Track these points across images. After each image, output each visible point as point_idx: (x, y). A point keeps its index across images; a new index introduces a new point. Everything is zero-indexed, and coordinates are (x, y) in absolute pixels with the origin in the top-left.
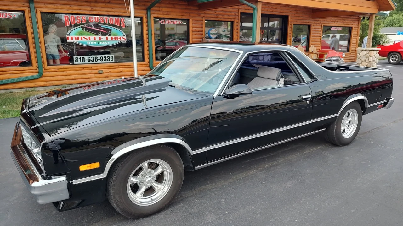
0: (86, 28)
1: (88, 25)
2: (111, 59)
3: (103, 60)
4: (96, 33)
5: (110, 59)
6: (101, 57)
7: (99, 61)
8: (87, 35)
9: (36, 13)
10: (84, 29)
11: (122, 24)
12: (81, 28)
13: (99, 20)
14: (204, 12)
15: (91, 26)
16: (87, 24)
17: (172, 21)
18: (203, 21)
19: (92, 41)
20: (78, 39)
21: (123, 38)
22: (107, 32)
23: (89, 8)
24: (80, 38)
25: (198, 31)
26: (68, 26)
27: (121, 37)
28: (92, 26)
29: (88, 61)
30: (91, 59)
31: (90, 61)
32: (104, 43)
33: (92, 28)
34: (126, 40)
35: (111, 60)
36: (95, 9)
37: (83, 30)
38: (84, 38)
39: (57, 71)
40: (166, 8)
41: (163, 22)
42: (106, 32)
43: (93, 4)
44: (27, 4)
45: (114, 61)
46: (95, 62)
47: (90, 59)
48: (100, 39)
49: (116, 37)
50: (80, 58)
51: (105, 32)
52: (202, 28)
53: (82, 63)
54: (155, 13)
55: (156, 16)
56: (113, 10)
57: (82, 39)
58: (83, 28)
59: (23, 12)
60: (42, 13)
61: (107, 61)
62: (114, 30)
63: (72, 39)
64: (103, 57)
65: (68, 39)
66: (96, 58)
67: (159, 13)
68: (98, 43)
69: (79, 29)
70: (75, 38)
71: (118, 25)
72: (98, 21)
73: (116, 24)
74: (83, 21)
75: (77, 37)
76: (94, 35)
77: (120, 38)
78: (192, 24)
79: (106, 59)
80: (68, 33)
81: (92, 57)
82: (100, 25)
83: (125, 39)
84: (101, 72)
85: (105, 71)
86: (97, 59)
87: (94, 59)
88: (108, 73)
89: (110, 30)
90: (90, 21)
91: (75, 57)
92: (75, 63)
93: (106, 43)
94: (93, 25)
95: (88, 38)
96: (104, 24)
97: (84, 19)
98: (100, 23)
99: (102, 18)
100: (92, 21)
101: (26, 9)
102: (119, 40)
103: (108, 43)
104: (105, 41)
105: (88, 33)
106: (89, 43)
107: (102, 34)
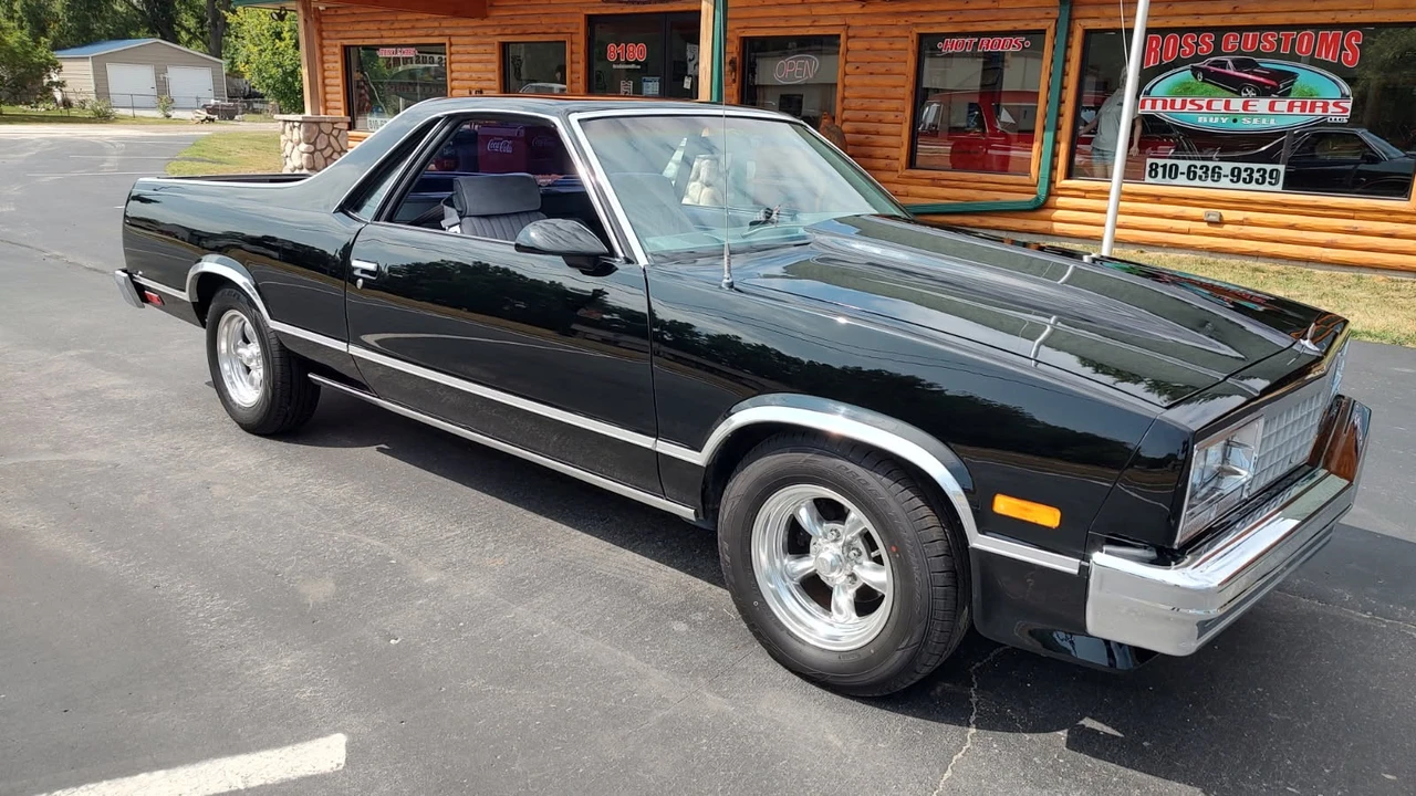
0: (1205, 71)
1: (1214, 61)
2: (1271, 177)
3: (1238, 181)
4: (1236, 86)
5: (1268, 179)
6: (1233, 170)
7: (1225, 182)
8: (1202, 95)
9: (1070, 33)
10: (1200, 75)
11: (1346, 55)
12: (1189, 72)
13: (1260, 42)
15: (1223, 65)
16: (1212, 59)
19: (1217, 111)
20: (1172, 107)
21: (1336, 105)
22: (1277, 85)
24: (1178, 102)
26: (1151, 65)
28: (1230, 63)
29: (1188, 178)
30: (1199, 172)
31: (1194, 178)
32: (1255, 120)
33: (1227, 71)
34: (1348, 114)
35: (1270, 183)
36: (1246, 6)
37: (1196, 77)
38: (1192, 102)
39: (1084, 197)
42: (1274, 83)
44: (1055, 13)
45: (1279, 187)
46: (1209, 183)
47: (1195, 173)
48: (1245, 106)
49: (1309, 101)
50: (1164, 166)
51: (1268, 85)
53: (1167, 180)
57: (1183, 106)
58: (1195, 71)
59: (1043, 32)
60: (1087, 33)
61: (1253, 186)
62: (1307, 78)
63: (1153, 106)
64: (1239, 169)
65: (1143, 107)
66: (1217, 170)
69: (1184, 75)
70: (1165, 102)
71: (1330, 59)
72: (1252, 47)
73: (1320, 54)
74: (1202, 49)
75: (1169, 100)
76: (1226, 93)
77: (1325, 108)
79: (1251, 176)
80: (1147, 88)
81: (1201, 168)
82: (1257, 60)
83: (1345, 110)
84: (1215, 218)
85: (1228, 215)
86: (1219, 174)
87: (1210, 172)
88: (1241, 223)
89: (1293, 76)
90: (1226, 48)
91: (1149, 161)
92: (1147, 179)
93: (1264, 121)
94: (1233, 61)
95: (1204, 103)
96: (1276, 55)
97: (1206, 44)
98: (1259, 54)
99: (1272, 37)
100: (1233, 47)
101: (1049, 25)
102: (1318, 111)
103: (1272, 122)
104: (1261, 114)
105: (1210, 87)
106: (1204, 121)
107: (1256, 91)
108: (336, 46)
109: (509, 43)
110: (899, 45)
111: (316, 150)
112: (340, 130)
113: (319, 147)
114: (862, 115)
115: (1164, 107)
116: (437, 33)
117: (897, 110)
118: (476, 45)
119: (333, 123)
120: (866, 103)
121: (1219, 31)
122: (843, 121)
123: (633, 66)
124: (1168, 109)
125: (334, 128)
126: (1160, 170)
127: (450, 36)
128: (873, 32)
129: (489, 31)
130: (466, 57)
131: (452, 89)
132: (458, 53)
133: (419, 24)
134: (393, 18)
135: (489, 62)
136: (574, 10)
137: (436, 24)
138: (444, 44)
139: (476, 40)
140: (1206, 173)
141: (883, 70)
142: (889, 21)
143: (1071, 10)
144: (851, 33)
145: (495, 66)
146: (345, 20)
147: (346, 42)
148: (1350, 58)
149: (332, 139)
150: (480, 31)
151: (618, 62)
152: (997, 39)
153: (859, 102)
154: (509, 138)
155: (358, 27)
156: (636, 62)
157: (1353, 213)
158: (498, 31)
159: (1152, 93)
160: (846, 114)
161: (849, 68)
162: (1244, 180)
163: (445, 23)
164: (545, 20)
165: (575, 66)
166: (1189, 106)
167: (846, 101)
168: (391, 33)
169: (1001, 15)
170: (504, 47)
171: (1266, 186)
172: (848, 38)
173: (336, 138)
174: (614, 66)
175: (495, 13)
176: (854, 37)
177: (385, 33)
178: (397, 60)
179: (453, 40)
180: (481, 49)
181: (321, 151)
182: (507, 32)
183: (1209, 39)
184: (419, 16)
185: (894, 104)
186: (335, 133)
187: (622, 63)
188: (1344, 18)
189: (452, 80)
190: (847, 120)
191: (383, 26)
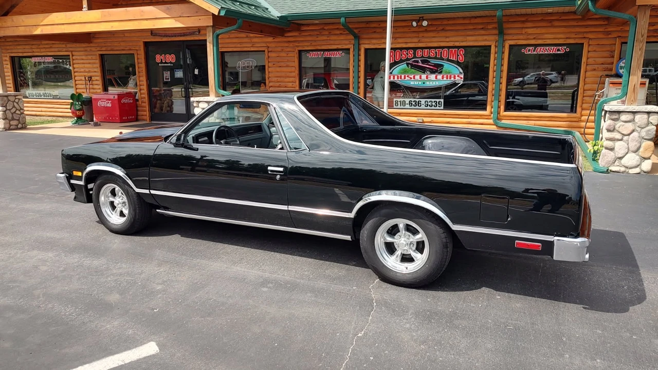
0: (411, 64)
2: (439, 104)
3: (427, 106)
4: (423, 70)
5: (438, 105)
6: (425, 102)
7: (423, 107)
8: (411, 74)
9: (359, 50)
10: (410, 66)
11: (460, 58)
12: (405, 65)
13: (430, 53)
14: (621, 28)
15: (417, 62)
16: (413, 60)
17: (547, 48)
18: (615, 44)
19: (417, 80)
20: (401, 78)
21: (458, 76)
22: (437, 69)
23: (416, 40)
24: (403, 76)
25: (602, 64)
26: (392, 62)
27: (456, 75)
29: (410, 105)
30: (413, 103)
31: (412, 106)
32: (431, 83)
33: (419, 64)
34: (463, 79)
36: (423, 40)
37: (408, 67)
38: (408, 76)
40: (535, 29)
41: (529, 51)
42: (436, 69)
43: (421, 35)
44: (353, 42)
45: (442, 108)
46: (417, 107)
47: (412, 104)
48: (427, 77)
49: (449, 75)
50: (400, 102)
51: (434, 69)
52: (613, 57)
53: (402, 107)
54: (513, 38)
55: (512, 43)
56: (448, 40)
57: (405, 78)
58: (408, 64)
59: (349, 49)
60: (366, 50)
61: (433, 107)
62: (447, 66)
63: (394, 78)
64: (428, 102)
65: (390, 79)
66: (420, 102)
67: (521, 37)
68: (424, 83)
69: (403, 66)
70: (398, 76)
71: (454, 59)
72: (427, 55)
73: (451, 58)
74: (409, 56)
76: (420, 73)
78: (589, 52)
79: (432, 104)
80: (392, 70)
81: (414, 101)
82: (429, 60)
83: (461, 78)
84: (421, 121)
85: (426, 119)
86: (421, 104)
88: (431, 122)
89: (442, 66)
90: (418, 55)
91: (395, 100)
92: (395, 107)
93: (434, 83)
94: (421, 60)
95: (412, 77)
96: (436, 58)
97: (410, 54)
98: (429, 57)
99: (433, 51)
100: (420, 55)
101: (351, 47)
102: (452, 79)
103: (437, 83)
104: (433, 80)
105: (413, 70)
106: (413, 83)
107: (430, 72)
108: (6, 56)
109: (104, 54)
110: (291, 54)
111: (7, 110)
112: (19, 99)
113: (8, 108)
114: (278, 84)
115: (398, 79)
116: (64, 50)
117: (292, 82)
118: (87, 55)
119: (15, 96)
120: (279, 79)
121: (415, 49)
122: (270, 87)
123: (169, 65)
124: (399, 79)
125: (16, 99)
126: (399, 103)
127: (72, 51)
128: (279, 49)
129: (93, 49)
130: (82, 61)
131: (75, 77)
132: (77, 59)
133: (54, 46)
134: (40, 43)
135: (94, 63)
136: (138, 40)
137: (64, 46)
138: (69, 55)
139: (86, 53)
140: (416, 103)
141: (285, 65)
142: (286, 45)
143: (359, 41)
144: (270, 49)
145: (98, 65)
146: (10, 44)
147: (13, 55)
148: (461, 59)
149: (15, 104)
150: (88, 49)
151: (162, 62)
152: (331, 52)
153: (276, 79)
154: (109, 100)
155: (18, 47)
156: (171, 63)
157: (469, 116)
158: (98, 49)
159: (393, 73)
160: (271, 84)
161: (270, 65)
162: (430, 105)
163: (69, 45)
164: (122, 44)
165: (140, 65)
166: (407, 78)
167: (270, 79)
168: (38, 50)
169: (332, 42)
170: (102, 56)
171: (438, 108)
172: (269, 52)
173: (17, 103)
174: (160, 65)
175: (95, 41)
176: (271, 51)
177: (34, 50)
178: (40, 63)
179: (74, 53)
180: (90, 57)
181: (10, 110)
182: (102, 49)
183: (412, 52)
184: (53, 42)
185: (291, 79)
186: (17, 101)
187: (164, 63)
188: (457, 44)
189: (75, 72)
190: (271, 87)
191: (33, 47)
